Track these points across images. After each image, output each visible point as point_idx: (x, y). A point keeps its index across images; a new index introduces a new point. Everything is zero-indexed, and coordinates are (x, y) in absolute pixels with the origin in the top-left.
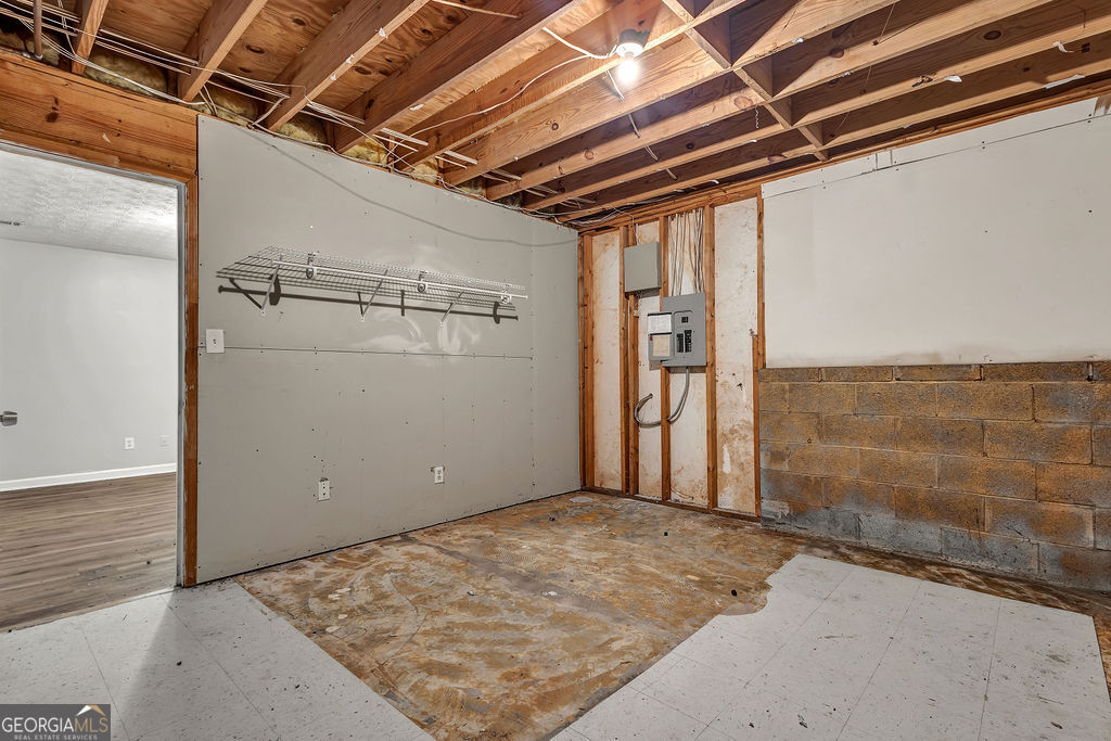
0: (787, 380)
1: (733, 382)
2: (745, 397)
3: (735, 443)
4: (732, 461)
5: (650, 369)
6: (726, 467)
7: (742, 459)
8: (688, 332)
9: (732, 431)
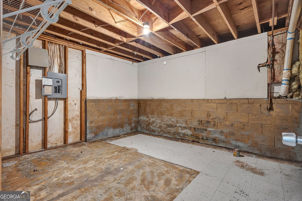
0: (94, 102)
1: (73, 103)
2: (77, 108)
3: (73, 122)
4: (72, 127)
5: (36, 99)
6: (70, 129)
7: (76, 126)
8: (59, 86)
9: (73, 118)
